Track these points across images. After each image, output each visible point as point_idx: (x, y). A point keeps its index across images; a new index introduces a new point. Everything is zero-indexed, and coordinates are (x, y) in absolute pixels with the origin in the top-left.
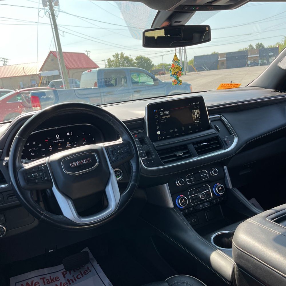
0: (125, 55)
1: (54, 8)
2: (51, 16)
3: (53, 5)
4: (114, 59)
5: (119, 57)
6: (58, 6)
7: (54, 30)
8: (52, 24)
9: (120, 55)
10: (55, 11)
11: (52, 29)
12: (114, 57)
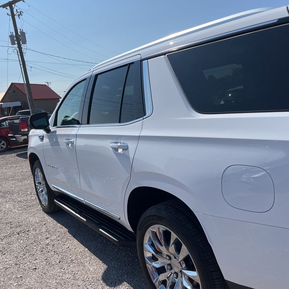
1: (22, 47)
2: (19, 53)
3: (21, 43)
6: (25, 44)
7: (22, 65)
8: (21, 60)
10: (22, 49)
11: (20, 64)
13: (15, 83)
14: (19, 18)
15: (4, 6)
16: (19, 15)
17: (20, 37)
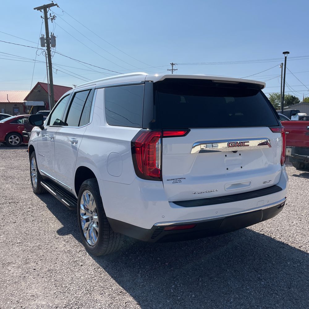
1: (51, 49)
2: (47, 55)
3: (51, 46)
6: (55, 48)
7: (48, 67)
8: (48, 62)
10: (51, 52)
11: (47, 66)
13: (41, 83)
14: (52, 22)
15: (39, 9)
16: (52, 19)
17: (50, 40)
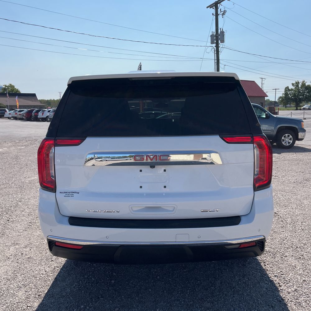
0: (307, 84)
1: (219, 45)
2: (216, 52)
3: (219, 42)
4: (293, 88)
5: (300, 86)
6: (223, 43)
7: (216, 63)
8: (216, 59)
9: (300, 84)
10: (219, 48)
11: (215, 63)
12: (293, 85)
14: (223, 17)
15: (211, 6)
16: (223, 14)
17: (219, 36)
